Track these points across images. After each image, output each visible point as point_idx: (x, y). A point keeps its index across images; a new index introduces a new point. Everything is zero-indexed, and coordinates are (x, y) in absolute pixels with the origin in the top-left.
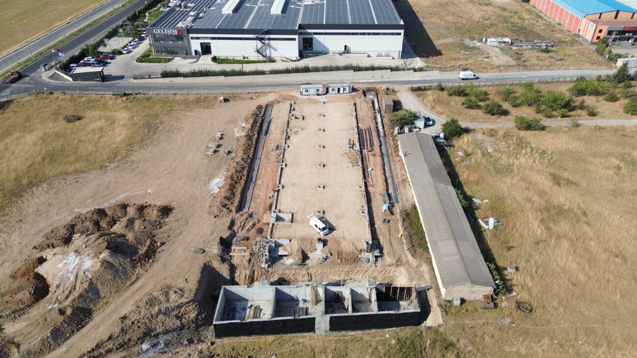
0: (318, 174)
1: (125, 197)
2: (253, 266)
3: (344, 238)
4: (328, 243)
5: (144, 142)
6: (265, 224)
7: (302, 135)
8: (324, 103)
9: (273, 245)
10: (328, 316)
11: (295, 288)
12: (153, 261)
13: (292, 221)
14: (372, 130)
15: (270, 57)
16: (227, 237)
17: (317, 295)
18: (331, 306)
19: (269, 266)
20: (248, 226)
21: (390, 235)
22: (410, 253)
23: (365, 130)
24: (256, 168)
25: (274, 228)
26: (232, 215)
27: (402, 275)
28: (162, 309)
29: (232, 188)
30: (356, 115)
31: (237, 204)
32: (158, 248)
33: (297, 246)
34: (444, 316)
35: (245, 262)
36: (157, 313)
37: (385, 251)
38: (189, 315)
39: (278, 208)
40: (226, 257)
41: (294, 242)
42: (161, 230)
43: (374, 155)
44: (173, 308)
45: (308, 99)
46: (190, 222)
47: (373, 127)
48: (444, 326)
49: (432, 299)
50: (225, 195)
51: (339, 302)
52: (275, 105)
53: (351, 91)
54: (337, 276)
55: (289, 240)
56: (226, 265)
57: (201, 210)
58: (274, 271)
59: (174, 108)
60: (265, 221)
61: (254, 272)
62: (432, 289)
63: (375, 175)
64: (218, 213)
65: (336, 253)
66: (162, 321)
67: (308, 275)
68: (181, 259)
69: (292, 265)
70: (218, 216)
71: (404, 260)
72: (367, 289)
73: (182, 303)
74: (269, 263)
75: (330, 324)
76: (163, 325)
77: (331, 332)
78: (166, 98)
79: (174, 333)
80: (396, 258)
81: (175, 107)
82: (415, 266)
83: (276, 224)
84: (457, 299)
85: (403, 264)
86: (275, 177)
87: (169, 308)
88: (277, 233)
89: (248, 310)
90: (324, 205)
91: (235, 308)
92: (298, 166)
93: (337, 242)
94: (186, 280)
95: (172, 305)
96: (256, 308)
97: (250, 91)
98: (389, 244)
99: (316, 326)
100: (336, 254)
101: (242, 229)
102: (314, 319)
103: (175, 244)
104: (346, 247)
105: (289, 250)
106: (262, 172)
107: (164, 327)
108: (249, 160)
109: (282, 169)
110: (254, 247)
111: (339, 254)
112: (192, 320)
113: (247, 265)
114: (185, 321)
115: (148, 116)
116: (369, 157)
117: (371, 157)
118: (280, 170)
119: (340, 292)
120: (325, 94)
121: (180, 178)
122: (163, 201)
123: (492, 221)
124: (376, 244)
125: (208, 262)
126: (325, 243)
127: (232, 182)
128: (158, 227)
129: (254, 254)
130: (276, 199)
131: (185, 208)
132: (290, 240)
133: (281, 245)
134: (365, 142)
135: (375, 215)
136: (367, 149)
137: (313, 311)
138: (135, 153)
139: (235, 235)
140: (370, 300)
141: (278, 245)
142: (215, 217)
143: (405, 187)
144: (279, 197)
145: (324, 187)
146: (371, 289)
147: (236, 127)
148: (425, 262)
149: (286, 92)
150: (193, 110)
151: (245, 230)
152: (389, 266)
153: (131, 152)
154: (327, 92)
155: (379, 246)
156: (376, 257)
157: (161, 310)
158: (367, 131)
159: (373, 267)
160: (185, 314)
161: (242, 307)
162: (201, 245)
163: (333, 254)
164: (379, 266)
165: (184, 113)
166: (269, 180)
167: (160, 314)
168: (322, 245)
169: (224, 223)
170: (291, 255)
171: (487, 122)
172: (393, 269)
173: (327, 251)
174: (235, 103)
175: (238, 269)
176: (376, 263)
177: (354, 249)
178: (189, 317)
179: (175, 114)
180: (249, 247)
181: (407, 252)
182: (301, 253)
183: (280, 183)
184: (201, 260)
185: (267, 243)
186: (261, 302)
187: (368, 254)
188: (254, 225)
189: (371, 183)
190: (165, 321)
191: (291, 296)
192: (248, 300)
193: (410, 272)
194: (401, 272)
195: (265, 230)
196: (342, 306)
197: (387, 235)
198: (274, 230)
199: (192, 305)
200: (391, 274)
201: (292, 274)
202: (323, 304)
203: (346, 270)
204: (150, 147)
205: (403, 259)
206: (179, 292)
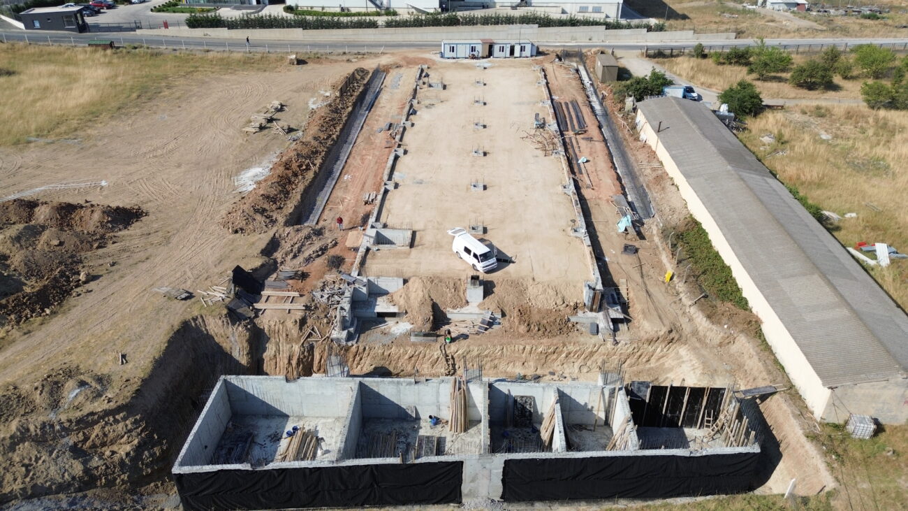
0: (473, 166)
1: (45, 191)
2: (310, 335)
3: (534, 279)
4: (495, 290)
5: (124, 111)
6: (350, 249)
7: (439, 109)
8: (485, 68)
9: (364, 290)
10: (500, 459)
11: (410, 384)
12: (54, 313)
13: (412, 245)
14: (580, 104)
15: (388, 8)
16: (255, 270)
17: (466, 404)
18: (504, 436)
19: (350, 337)
20: (308, 252)
21: (642, 276)
22: (703, 311)
23: (567, 104)
24: (343, 157)
25: (369, 256)
26: (275, 229)
27: (683, 365)
28: (32, 428)
29: (284, 184)
30: (547, 83)
31: (291, 211)
32: (77, 286)
33: (421, 294)
34: (835, 465)
35: (290, 324)
36: (12, 437)
37: (636, 310)
38: (115, 448)
39: (383, 219)
40: (244, 310)
41: (414, 285)
42: (100, 251)
43: (590, 139)
44: (66, 425)
45: (454, 63)
46: (175, 240)
47: (580, 100)
48: (843, 494)
49: (781, 419)
50: (265, 193)
51: (526, 426)
52: (391, 71)
53: (535, 53)
54: (519, 364)
55: (401, 281)
56: (240, 328)
57: (208, 219)
58: (361, 349)
59: (199, 69)
60: (349, 244)
61: (312, 348)
62: (776, 397)
63: (593, 169)
64: (242, 224)
65: (517, 310)
66: (26, 461)
67: (447, 361)
68: (128, 310)
69: (409, 334)
70: (242, 229)
71: (687, 328)
72: (603, 393)
73: (92, 414)
74: (352, 329)
75: (503, 481)
76: (28, 471)
77: (505, 504)
78: (188, 55)
79: (61, 496)
80: (667, 322)
81: (203, 67)
82: (717, 340)
83: (374, 248)
84: (862, 421)
85: (684, 339)
86: (380, 171)
87: (52, 426)
88: (373, 266)
89: (284, 443)
90: (487, 218)
91: (250, 434)
92: (430, 153)
93: (518, 286)
94: (124, 356)
95: (63, 418)
96: (305, 435)
97: (347, 51)
98: (645, 294)
99: (465, 488)
100: (516, 313)
101: (295, 256)
102: (459, 465)
103: (123, 280)
104: (541, 300)
105: (402, 302)
106: (355, 161)
107: (28, 479)
108: (330, 142)
109: (396, 158)
110: (318, 295)
111: (523, 313)
112: (122, 462)
113: (295, 331)
114: (101, 462)
115: (147, 76)
116: (578, 143)
117: (583, 143)
118: (392, 158)
119: (530, 397)
120: (486, 58)
121: (179, 166)
122: (127, 201)
123: (882, 250)
124: (612, 295)
125: (195, 319)
126: (488, 289)
127: (287, 171)
128: (96, 245)
129: (316, 308)
130: (378, 205)
131: (172, 214)
132: (405, 281)
133: (384, 293)
134: (568, 119)
135: (601, 238)
136: (573, 129)
137: (457, 445)
138: (100, 125)
139: (275, 269)
140: (607, 423)
141: (376, 292)
142: (236, 232)
143: (663, 189)
144: (387, 202)
145: (485, 188)
146: (612, 392)
147: (312, 97)
148: (742, 331)
149: (412, 54)
150: (237, 72)
151: (301, 259)
152: (650, 342)
153: (90, 124)
154: (490, 54)
155: (619, 299)
156: (615, 322)
157: (28, 430)
158: (570, 106)
159: (609, 345)
160: (103, 444)
161: (271, 432)
162: (189, 283)
163: (507, 312)
164: (623, 342)
165: (217, 76)
166: (368, 176)
167: (22, 440)
168: (480, 290)
169: (253, 243)
170: (406, 313)
171: (804, 98)
172: (659, 350)
173: (493, 307)
174: (317, 66)
175: (273, 340)
176: (615, 336)
177: (559, 302)
178: (113, 453)
179: (200, 77)
180: (306, 293)
181: (693, 310)
182: (430, 309)
183: (390, 178)
184: (178, 314)
185: (349, 284)
186: (323, 421)
187: (594, 314)
188: (323, 250)
189: (589, 182)
190: (37, 459)
191: (399, 407)
192: (287, 416)
193: (703, 356)
194: (681, 357)
195: (348, 260)
196: (534, 436)
197: (637, 277)
198: (368, 261)
199: (125, 419)
200: (653, 364)
201: (407, 357)
202: (484, 427)
203: (540, 350)
204: (133, 118)
205: (683, 326)
206: (94, 384)
